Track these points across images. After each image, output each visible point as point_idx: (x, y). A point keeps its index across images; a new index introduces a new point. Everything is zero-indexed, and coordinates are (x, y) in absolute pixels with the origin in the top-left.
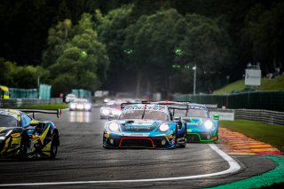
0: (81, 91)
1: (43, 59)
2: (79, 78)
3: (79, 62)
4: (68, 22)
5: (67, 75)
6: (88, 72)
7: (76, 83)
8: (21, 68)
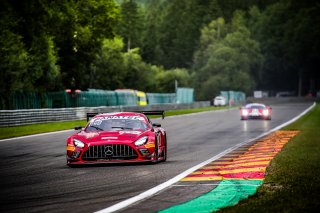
0: (231, 92)
1: (195, 61)
2: (231, 80)
3: (230, 61)
4: (221, 21)
5: (218, 77)
6: (240, 72)
7: (228, 85)
8: (168, 72)
